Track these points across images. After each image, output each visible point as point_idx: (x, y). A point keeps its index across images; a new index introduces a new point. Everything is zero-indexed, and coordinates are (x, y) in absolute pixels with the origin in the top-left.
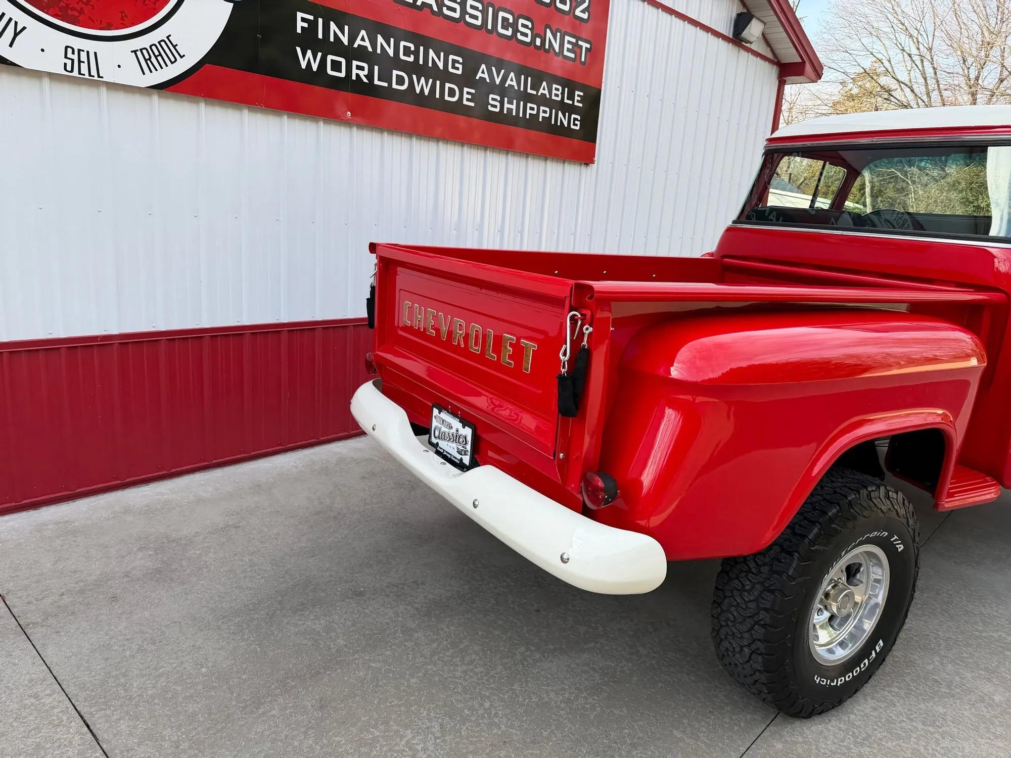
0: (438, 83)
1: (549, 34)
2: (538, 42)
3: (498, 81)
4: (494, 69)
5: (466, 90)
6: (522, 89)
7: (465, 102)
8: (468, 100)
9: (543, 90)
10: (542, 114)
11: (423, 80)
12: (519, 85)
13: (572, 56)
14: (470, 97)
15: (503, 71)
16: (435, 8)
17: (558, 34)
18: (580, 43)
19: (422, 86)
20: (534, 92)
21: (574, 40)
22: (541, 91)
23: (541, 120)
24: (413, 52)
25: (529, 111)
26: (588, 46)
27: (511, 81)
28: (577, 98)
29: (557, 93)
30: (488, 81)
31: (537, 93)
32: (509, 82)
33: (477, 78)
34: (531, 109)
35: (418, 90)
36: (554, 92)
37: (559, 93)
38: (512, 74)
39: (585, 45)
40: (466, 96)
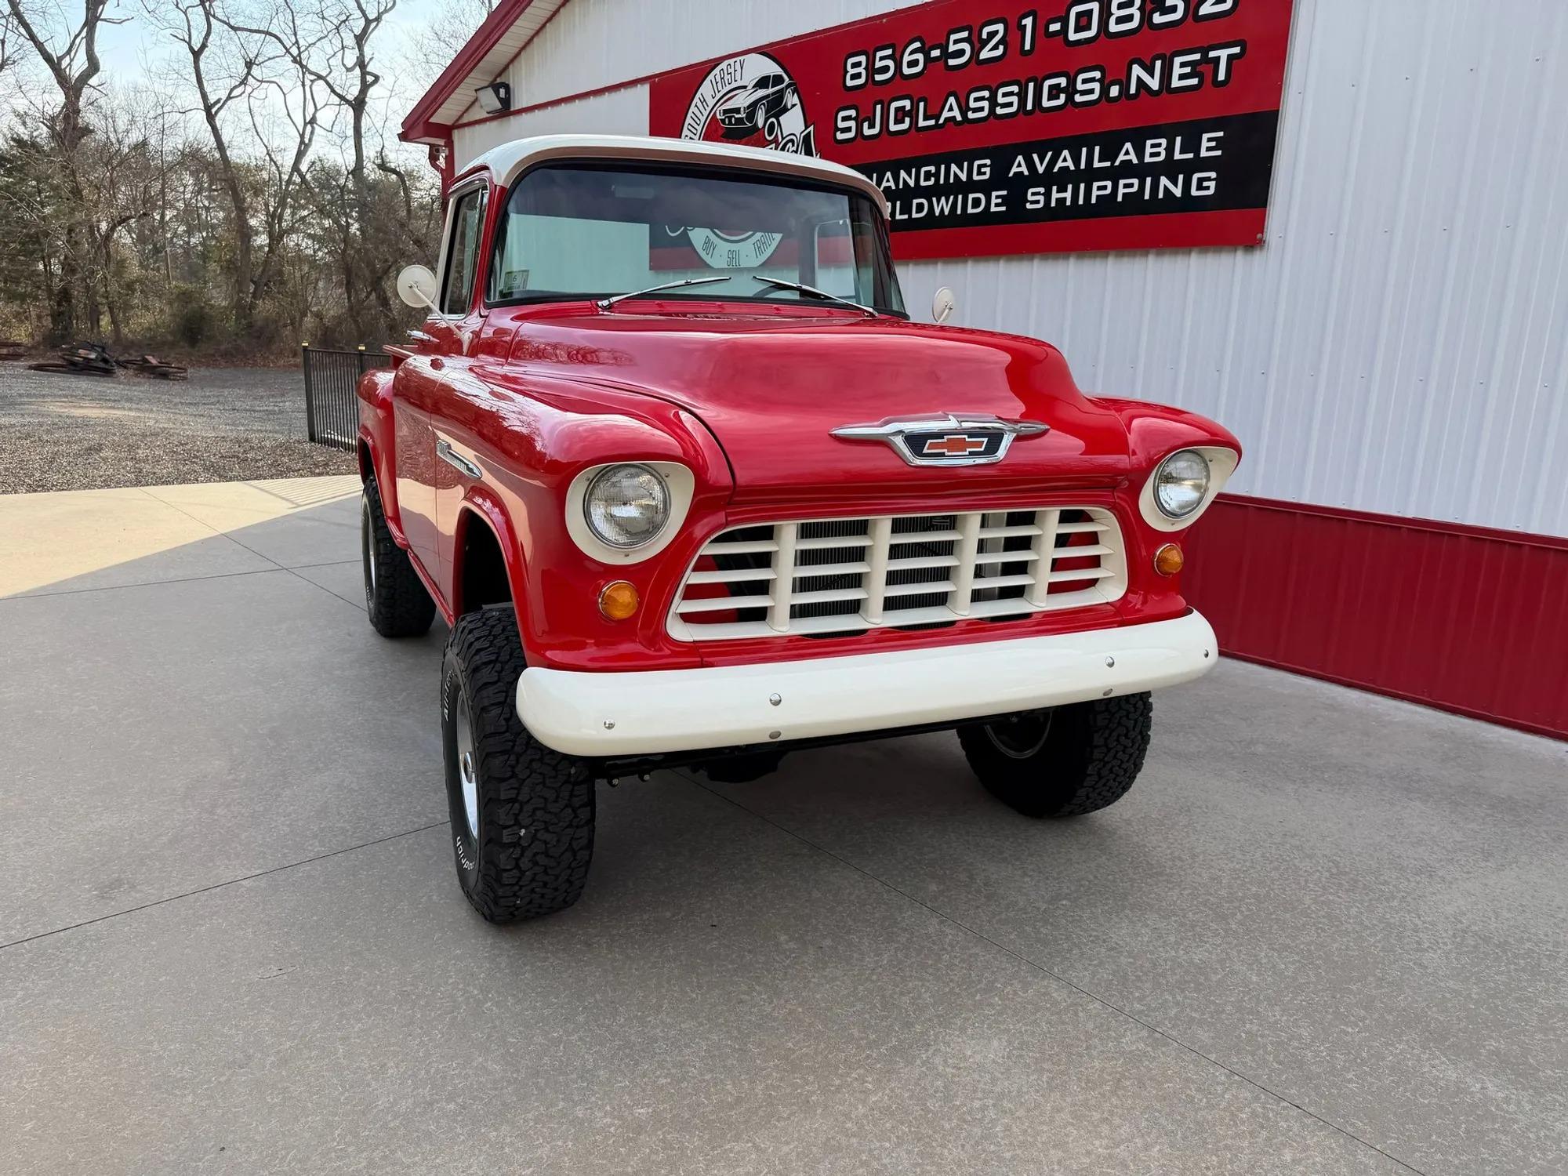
0: (960, 197)
1: (1137, 71)
2: (1114, 91)
3: (1041, 169)
4: (1035, 156)
5: (994, 194)
6: (1083, 166)
7: (993, 209)
8: (997, 205)
9: (1127, 153)
10: (1121, 191)
11: (943, 199)
12: (1076, 162)
13: (1194, 81)
14: (1000, 201)
15: (1050, 154)
16: (959, 118)
17: (1158, 64)
18: (1212, 54)
19: (942, 206)
20: (1108, 164)
21: (1197, 57)
22: (1121, 157)
23: (1120, 199)
24: (933, 175)
25: (1095, 193)
26: (1237, 50)
27: (1066, 161)
28: (1205, 144)
29: (1155, 150)
30: (1026, 173)
31: (1113, 162)
32: (1060, 164)
33: (1011, 175)
34: (1100, 189)
35: (937, 212)
36: (1148, 150)
37: (1162, 150)
38: (1066, 153)
39: (1223, 54)
40: (994, 201)
